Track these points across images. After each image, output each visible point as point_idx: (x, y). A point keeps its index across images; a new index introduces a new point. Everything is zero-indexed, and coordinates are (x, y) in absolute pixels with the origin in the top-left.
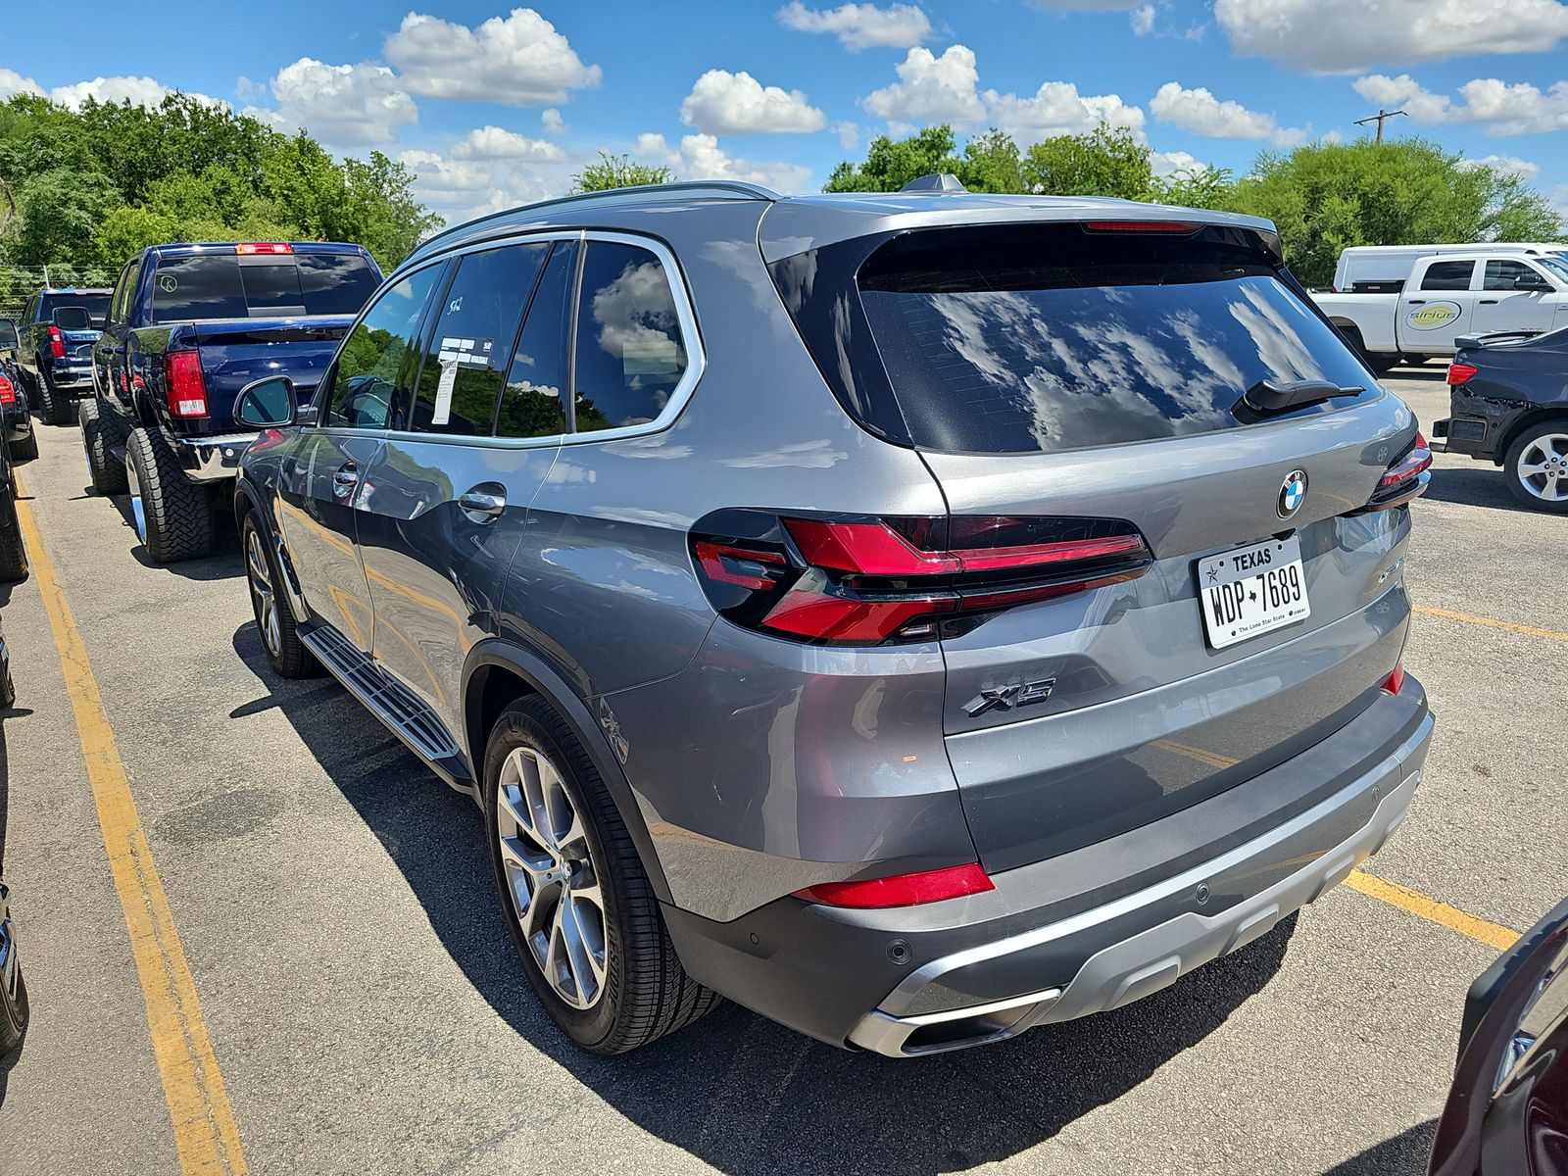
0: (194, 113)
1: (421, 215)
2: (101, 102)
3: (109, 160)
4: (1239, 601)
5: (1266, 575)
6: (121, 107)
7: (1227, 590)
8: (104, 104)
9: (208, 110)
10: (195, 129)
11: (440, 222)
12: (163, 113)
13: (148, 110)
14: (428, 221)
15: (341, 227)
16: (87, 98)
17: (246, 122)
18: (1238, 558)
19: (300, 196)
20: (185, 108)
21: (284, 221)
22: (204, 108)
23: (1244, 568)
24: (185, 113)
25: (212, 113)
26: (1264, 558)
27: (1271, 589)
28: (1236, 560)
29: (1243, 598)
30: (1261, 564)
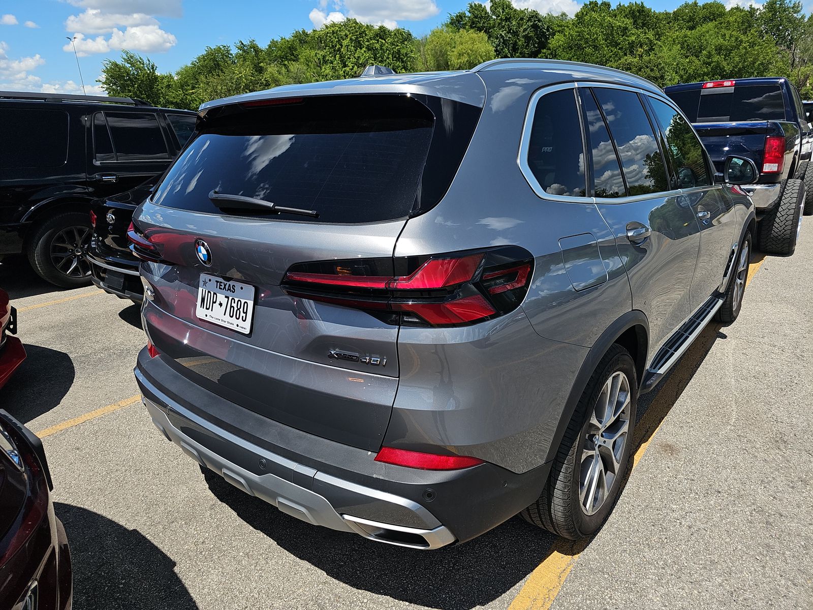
4: (213, 303)
5: (230, 298)
7: (209, 294)
23: (220, 288)
26: (232, 289)
27: (231, 307)
28: (217, 282)
29: (215, 302)
30: (229, 291)
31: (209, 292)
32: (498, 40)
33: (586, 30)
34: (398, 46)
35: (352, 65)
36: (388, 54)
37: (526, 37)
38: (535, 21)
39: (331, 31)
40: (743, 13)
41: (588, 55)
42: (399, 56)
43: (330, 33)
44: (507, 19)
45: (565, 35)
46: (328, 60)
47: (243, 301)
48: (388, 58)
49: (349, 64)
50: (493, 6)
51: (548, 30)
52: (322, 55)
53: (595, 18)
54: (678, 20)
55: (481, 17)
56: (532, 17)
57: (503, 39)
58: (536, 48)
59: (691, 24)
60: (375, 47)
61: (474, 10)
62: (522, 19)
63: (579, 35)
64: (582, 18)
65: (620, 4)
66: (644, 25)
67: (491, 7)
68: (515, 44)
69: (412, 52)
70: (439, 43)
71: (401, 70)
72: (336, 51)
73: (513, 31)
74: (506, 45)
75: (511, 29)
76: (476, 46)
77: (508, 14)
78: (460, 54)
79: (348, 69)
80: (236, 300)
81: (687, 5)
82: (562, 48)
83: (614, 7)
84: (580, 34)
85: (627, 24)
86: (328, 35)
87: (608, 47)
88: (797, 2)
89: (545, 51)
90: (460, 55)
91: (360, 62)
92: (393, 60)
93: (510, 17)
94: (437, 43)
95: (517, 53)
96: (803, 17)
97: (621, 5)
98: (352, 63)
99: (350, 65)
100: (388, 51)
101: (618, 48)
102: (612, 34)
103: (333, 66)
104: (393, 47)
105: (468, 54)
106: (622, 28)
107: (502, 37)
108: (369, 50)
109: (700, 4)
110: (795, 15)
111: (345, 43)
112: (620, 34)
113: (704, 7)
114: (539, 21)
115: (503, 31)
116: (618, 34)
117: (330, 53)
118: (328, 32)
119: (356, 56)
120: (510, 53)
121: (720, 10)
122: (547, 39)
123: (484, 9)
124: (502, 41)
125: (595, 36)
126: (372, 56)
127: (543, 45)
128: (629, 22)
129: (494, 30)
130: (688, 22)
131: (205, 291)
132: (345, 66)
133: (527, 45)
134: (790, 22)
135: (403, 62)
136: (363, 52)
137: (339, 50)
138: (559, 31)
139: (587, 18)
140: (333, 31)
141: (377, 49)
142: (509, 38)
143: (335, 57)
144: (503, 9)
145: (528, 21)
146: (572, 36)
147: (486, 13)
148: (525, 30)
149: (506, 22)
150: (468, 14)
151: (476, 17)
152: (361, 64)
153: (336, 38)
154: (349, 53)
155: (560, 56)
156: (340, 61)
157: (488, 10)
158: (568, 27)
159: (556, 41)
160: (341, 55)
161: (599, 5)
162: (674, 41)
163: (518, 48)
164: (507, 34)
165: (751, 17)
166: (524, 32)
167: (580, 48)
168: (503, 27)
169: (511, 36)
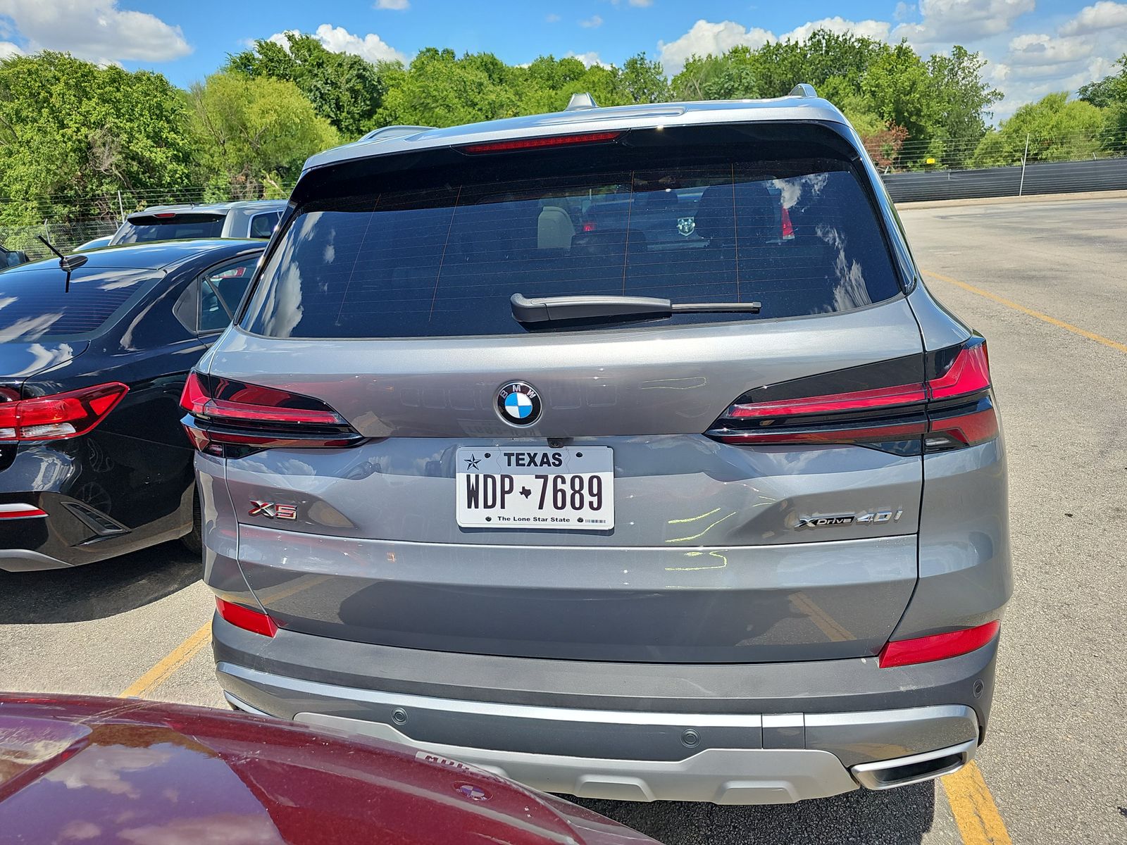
0: (828, 41)
1: (984, 93)
2: (773, 44)
3: (771, 82)
4: (503, 493)
5: (551, 478)
6: (784, 44)
7: (490, 481)
8: (775, 45)
9: (838, 37)
10: (827, 52)
11: (999, 96)
12: (809, 44)
13: (801, 44)
14: (989, 97)
15: (907, 111)
16: (766, 43)
17: (862, 41)
18: (513, 454)
19: (883, 90)
20: (824, 38)
21: (869, 110)
22: (836, 36)
23: (518, 464)
24: (824, 42)
25: (841, 39)
26: (552, 460)
27: (556, 491)
28: (509, 455)
29: (510, 491)
30: (546, 465)
31: (486, 477)
32: (312, 94)
33: (431, 84)
34: (155, 96)
35: (77, 125)
36: (142, 110)
37: (352, 90)
38: (359, 70)
39: (26, 70)
40: (605, 74)
41: (441, 119)
42: (161, 112)
43: (24, 73)
44: (320, 65)
45: (403, 91)
46: (27, 117)
47: (586, 477)
48: (141, 115)
49: (71, 124)
50: (293, 46)
51: (379, 82)
52: (12, 108)
53: (439, 69)
54: (536, 78)
55: (279, 61)
56: (355, 63)
57: (320, 92)
58: (369, 106)
59: (550, 83)
60: (115, 98)
61: (265, 50)
62: (340, 65)
63: (424, 92)
64: (422, 68)
65: (467, 53)
66: (501, 80)
67: (291, 48)
68: (338, 99)
69: (182, 108)
70: (226, 95)
71: (169, 132)
72: (39, 100)
73: (331, 81)
74: (325, 100)
75: (328, 79)
76: (286, 101)
77: (317, 57)
78: (263, 111)
79: (69, 132)
80: (568, 477)
81: (542, 60)
82: (402, 107)
83: (459, 55)
84: (424, 89)
85: (481, 78)
86: (21, 76)
87: (464, 107)
88: (657, 63)
89: (380, 110)
90: (264, 113)
91: (92, 121)
92: (152, 119)
93: (323, 62)
94: (223, 95)
95: (343, 112)
96: (666, 80)
97: (470, 55)
98: (76, 123)
99: (74, 127)
100: (139, 105)
101: (477, 109)
102: (466, 91)
103: (39, 127)
104: (148, 98)
105: (276, 111)
106: (476, 84)
107: (318, 89)
108: (105, 101)
109: (557, 59)
110: (658, 77)
111: (58, 88)
112: (475, 91)
113: (562, 63)
114: (364, 69)
115: (317, 81)
116: (473, 90)
117: (29, 105)
118: (19, 73)
119: (83, 109)
120: (333, 111)
121: (579, 67)
122: (380, 94)
123: (280, 50)
124: (319, 95)
125: (445, 93)
126: (113, 110)
127: (376, 104)
128: (483, 76)
129: (303, 79)
130: (548, 80)
131: (477, 477)
132: (62, 126)
133: (355, 102)
134: (654, 85)
135: (169, 122)
136: (94, 105)
137: (46, 100)
138: (392, 86)
139: (429, 69)
140: (29, 70)
141: (118, 101)
142: (328, 90)
143: (40, 112)
144: (309, 50)
145: (351, 68)
146: (413, 91)
147: (285, 55)
148: (348, 81)
149: (319, 68)
150: (257, 55)
151: (271, 60)
152: (94, 123)
153: (36, 81)
154: (68, 107)
155: (402, 118)
156: (53, 118)
157: (288, 52)
158: (404, 80)
159: (392, 98)
160: (52, 108)
161: (440, 54)
162: (539, 103)
163: (343, 106)
164: (324, 85)
165: (615, 77)
166: (347, 83)
167: (426, 107)
168: (316, 75)
169: (330, 88)
